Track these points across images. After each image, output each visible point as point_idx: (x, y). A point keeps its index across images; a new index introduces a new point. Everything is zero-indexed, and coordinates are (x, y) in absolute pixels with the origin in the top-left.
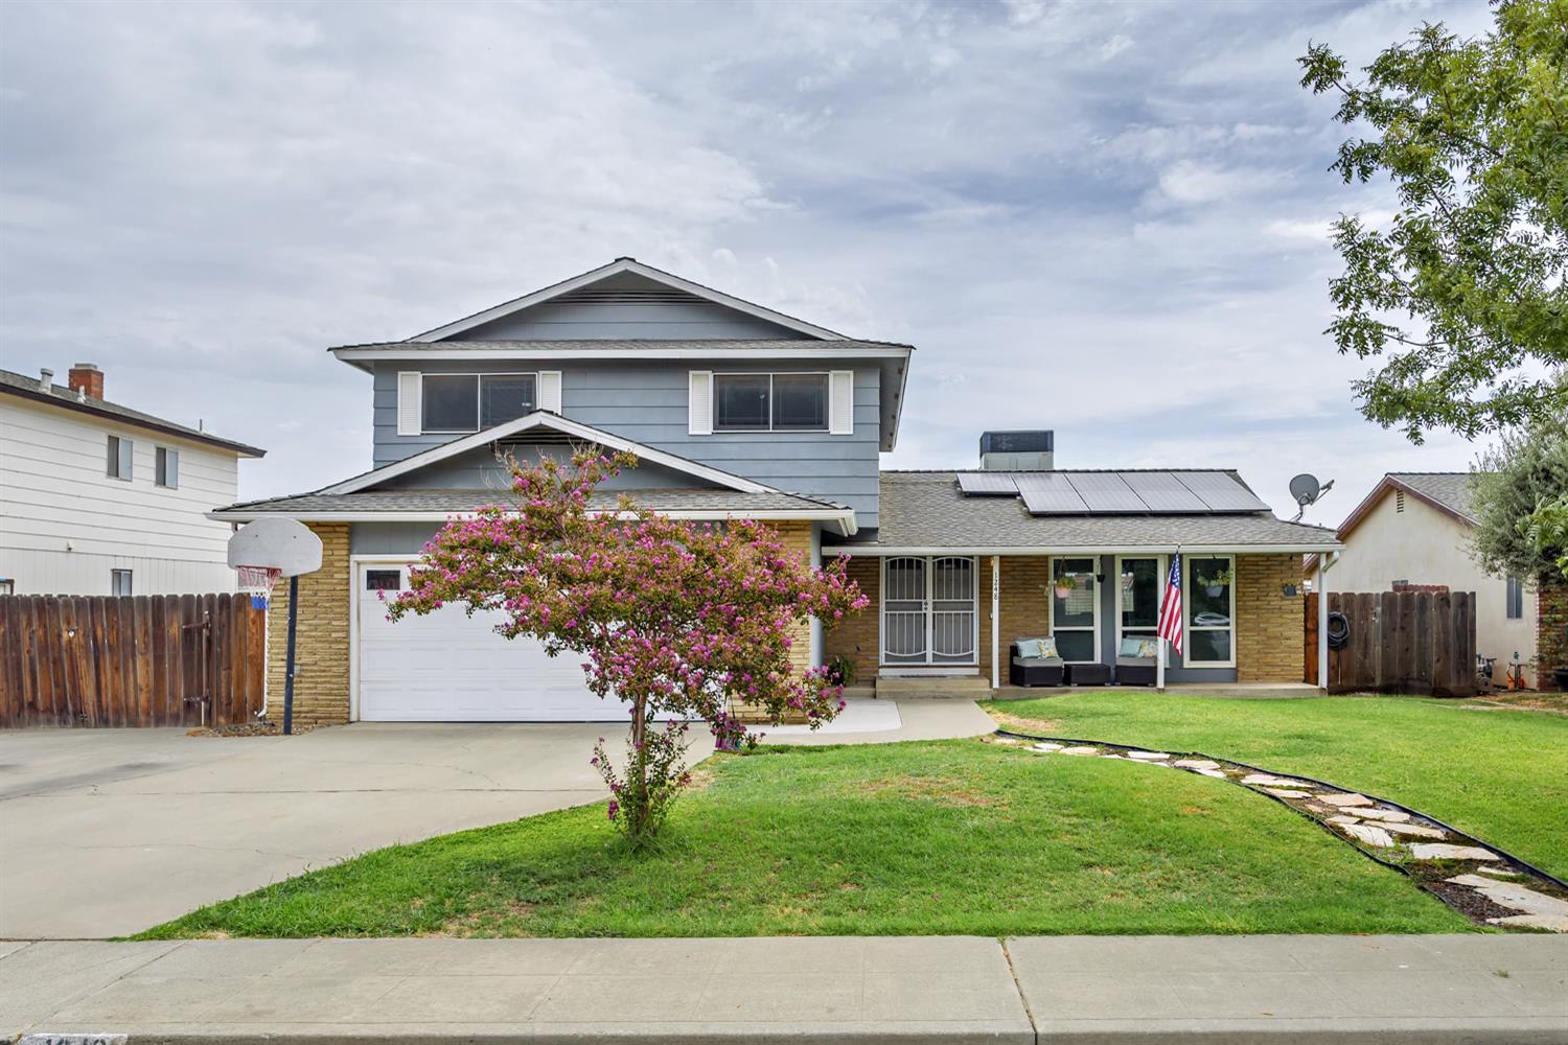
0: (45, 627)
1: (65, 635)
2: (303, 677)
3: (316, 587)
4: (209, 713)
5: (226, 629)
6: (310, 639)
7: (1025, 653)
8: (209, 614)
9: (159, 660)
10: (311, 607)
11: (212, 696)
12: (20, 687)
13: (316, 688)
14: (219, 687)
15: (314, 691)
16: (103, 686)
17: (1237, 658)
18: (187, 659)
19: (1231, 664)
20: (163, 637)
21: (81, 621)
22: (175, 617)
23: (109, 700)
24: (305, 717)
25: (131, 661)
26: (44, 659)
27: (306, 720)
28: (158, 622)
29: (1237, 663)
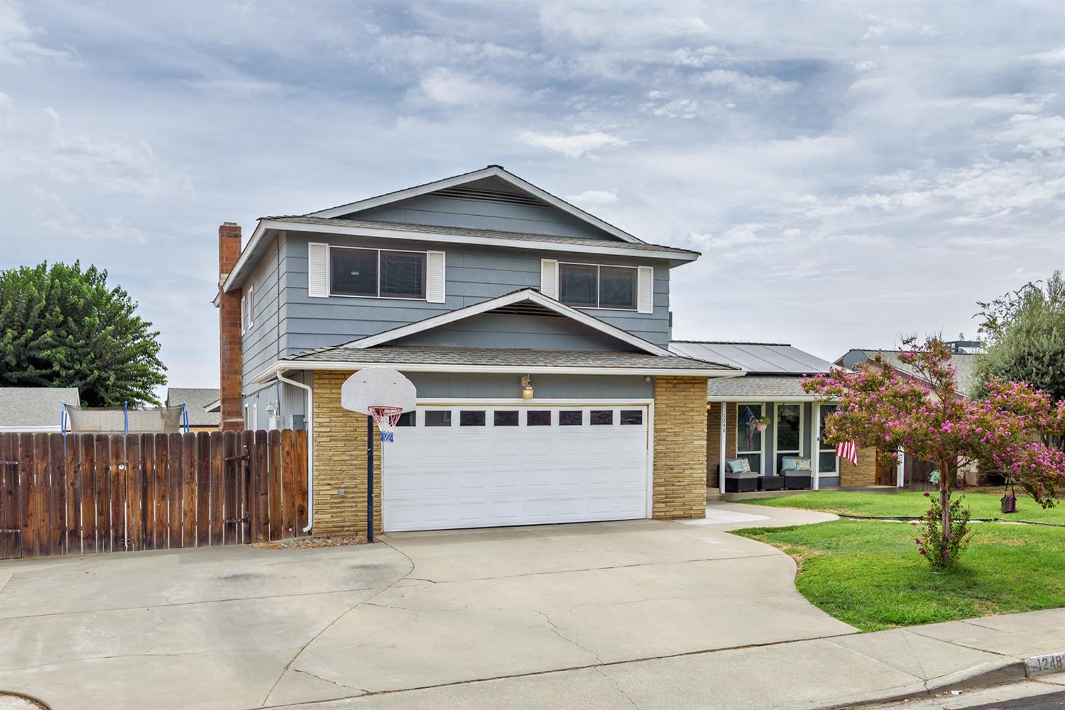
0: (92, 461)
1: (112, 468)
2: (345, 497)
3: (356, 424)
4: (248, 532)
5: (263, 460)
6: (351, 467)
7: (735, 470)
8: (248, 448)
9: (204, 488)
10: (351, 440)
11: (251, 518)
12: (62, 518)
13: (356, 506)
14: (257, 510)
15: (355, 509)
16: (149, 513)
17: (840, 470)
18: (231, 486)
19: (836, 474)
20: (207, 468)
21: (131, 457)
22: (218, 451)
23: (154, 525)
24: (348, 530)
25: (177, 490)
26: (89, 491)
27: (348, 533)
28: (204, 455)
29: (840, 473)
